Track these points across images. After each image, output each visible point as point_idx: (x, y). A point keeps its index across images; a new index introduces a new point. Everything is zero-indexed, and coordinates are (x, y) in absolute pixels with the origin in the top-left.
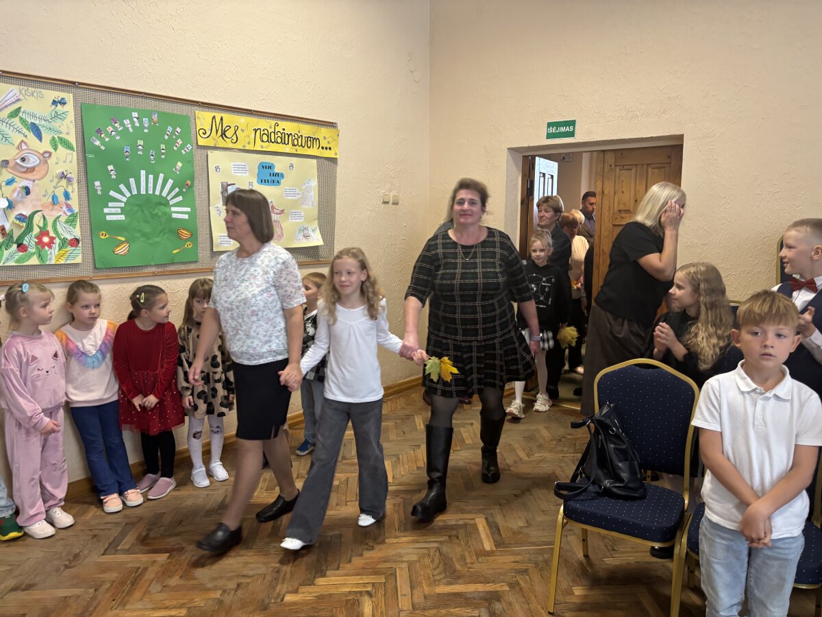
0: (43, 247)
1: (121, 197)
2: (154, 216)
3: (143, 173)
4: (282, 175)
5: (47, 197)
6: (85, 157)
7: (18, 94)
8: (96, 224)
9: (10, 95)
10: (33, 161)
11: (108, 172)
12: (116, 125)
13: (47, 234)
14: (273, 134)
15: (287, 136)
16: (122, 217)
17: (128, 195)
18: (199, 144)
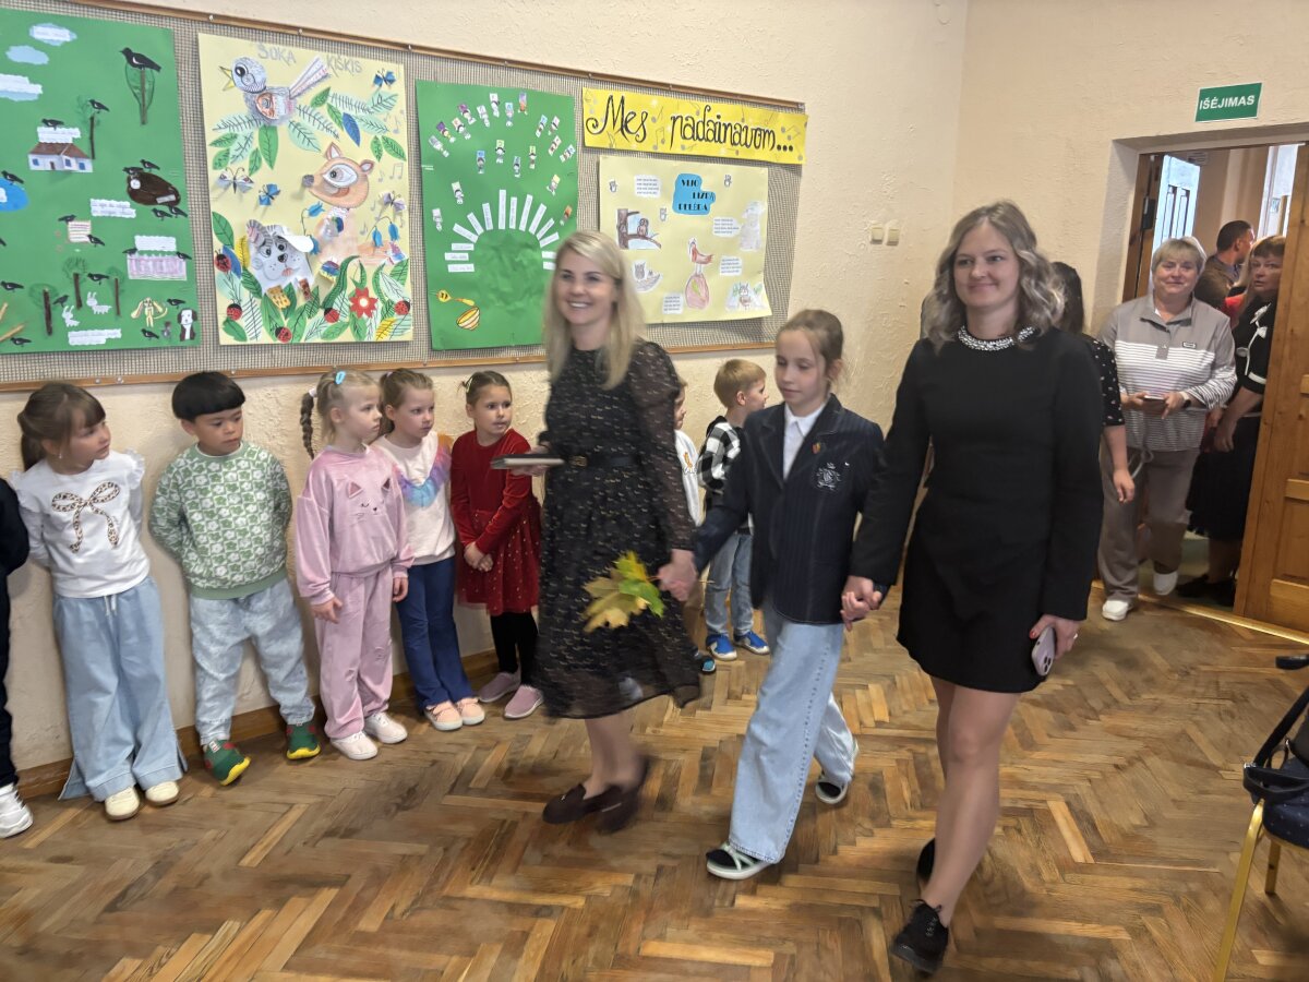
0: (360, 315)
1: (470, 234)
2: (517, 266)
3: (503, 193)
4: (713, 196)
5: (367, 234)
6: (421, 169)
7: (326, 66)
8: (434, 279)
9: (314, 69)
10: (348, 177)
11: (452, 193)
12: (467, 115)
13: (365, 293)
14: (701, 125)
15: (723, 128)
16: (470, 268)
17: (480, 230)
18: (587, 144)
